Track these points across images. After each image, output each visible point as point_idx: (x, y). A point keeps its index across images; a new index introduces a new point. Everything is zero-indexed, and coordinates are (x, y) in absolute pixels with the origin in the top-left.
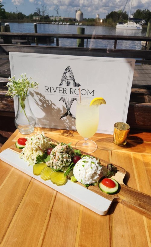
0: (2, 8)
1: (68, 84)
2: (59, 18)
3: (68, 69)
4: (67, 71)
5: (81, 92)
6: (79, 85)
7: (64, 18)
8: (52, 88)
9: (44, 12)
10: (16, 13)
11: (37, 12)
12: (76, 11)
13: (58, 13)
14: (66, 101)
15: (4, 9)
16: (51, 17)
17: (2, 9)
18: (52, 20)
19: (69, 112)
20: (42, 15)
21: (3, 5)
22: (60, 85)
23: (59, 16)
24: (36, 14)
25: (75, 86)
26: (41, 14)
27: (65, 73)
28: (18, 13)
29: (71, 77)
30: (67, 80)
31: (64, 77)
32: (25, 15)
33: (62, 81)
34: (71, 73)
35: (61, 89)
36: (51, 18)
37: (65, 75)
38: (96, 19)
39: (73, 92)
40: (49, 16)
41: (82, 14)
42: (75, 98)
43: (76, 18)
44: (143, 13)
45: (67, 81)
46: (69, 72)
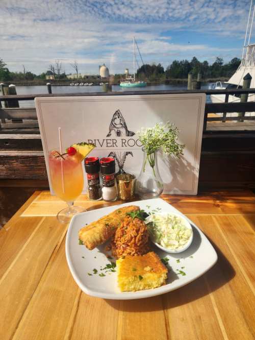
0: (4, 67)
1: (119, 134)
2: (79, 75)
3: (117, 113)
4: (117, 117)
5: (136, 143)
6: (133, 134)
7: (85, 76)
8: (97, 141)
9: (59, 70)
10: (23, 72)
11: (50, 70)
12: (100, 67)
13: (77, 70)
14: (117, 156)
15: (7, 69)
16: (68, 75)
17: (4, 69)
18: (70, 78)
19: (121, 171)
20: (57, 74)
21: (6, 63)
22: (108, 135)
23: (79, 73)
24: (49, 73)
25: (128, 135)
26: (56, 72)
27: (113, 120)
28: (26, 72)
29: (121, 124)
30: (118, 128)
31: (113, 125)
32: (35, 75)
33: (110, 130)
34: (122, 119)
35: (109, 141)
36: (69, 77)
37: (113, 123)
38: (125, 74)
39: (126, 143)
40: (66, 74)
41: (107, 70)
42: (128, 151)
43: (101, 75)
44: (181, 65)
45: (116, 130)
46: (119, 117)
